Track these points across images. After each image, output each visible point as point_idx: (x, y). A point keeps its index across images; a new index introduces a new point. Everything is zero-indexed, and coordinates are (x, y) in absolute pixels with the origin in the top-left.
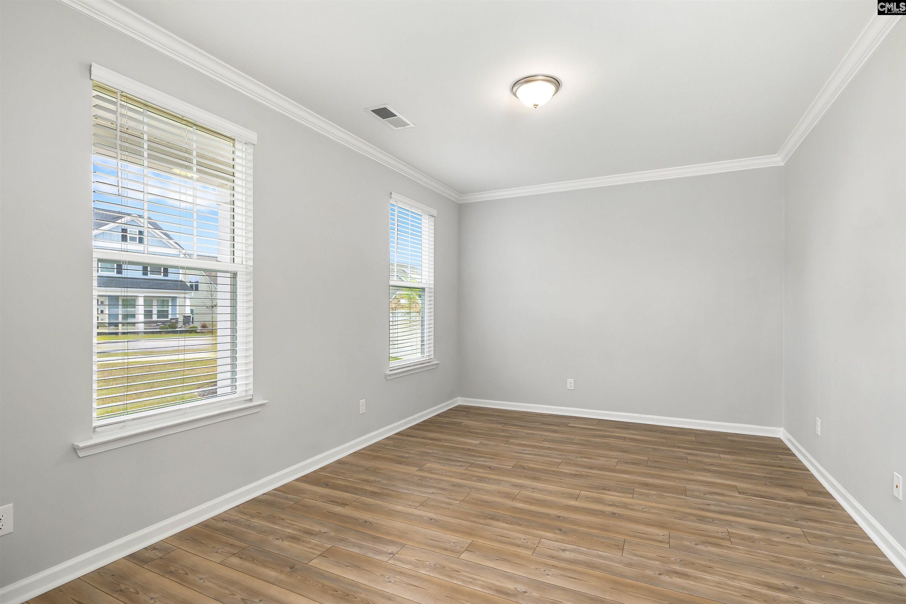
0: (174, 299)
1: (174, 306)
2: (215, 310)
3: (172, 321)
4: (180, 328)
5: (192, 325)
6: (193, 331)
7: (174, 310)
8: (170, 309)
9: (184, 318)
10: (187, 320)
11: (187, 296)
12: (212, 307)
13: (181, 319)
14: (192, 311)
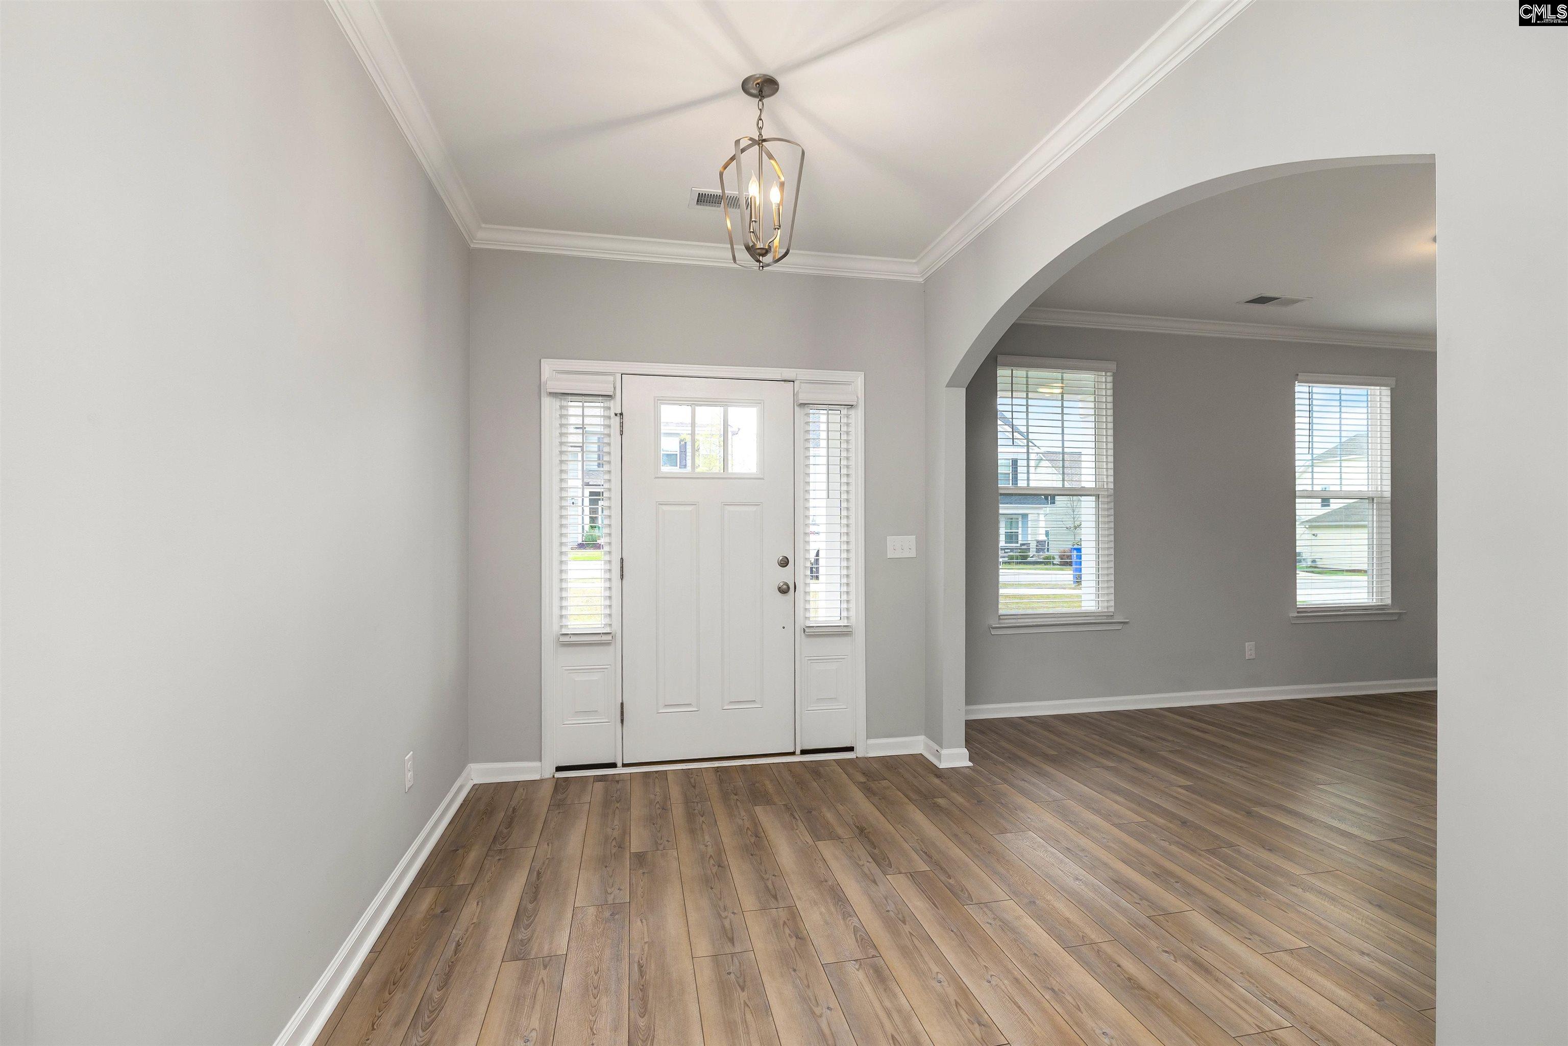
0: (1025, 516)
1: (1025, 527)
2: (1078, 531)
3: (1023, 547)
4: (1032, 557)
5: (1047, 554)
6: (1047, 562)
7: (1025, 534)
8: (1020, 531)
9: (1037, 543)
10: (1041, 546)
11: (1041, 512)
12: (1075, 528)
13: (1033, 546)
14: (1047, 534)
